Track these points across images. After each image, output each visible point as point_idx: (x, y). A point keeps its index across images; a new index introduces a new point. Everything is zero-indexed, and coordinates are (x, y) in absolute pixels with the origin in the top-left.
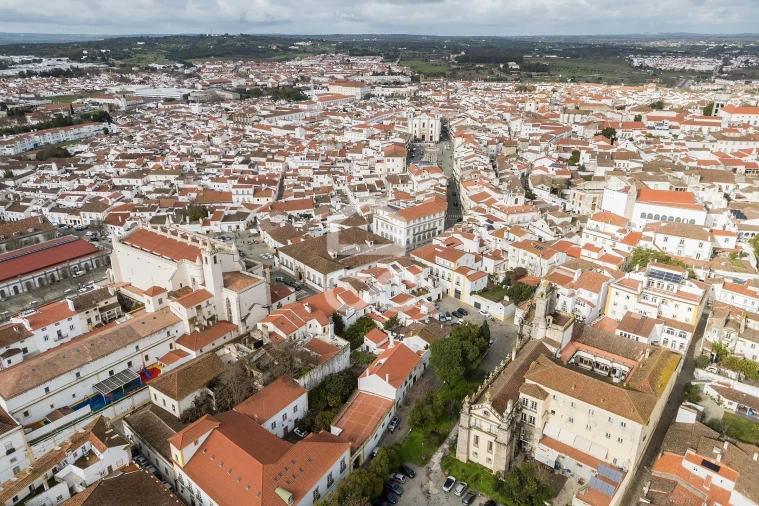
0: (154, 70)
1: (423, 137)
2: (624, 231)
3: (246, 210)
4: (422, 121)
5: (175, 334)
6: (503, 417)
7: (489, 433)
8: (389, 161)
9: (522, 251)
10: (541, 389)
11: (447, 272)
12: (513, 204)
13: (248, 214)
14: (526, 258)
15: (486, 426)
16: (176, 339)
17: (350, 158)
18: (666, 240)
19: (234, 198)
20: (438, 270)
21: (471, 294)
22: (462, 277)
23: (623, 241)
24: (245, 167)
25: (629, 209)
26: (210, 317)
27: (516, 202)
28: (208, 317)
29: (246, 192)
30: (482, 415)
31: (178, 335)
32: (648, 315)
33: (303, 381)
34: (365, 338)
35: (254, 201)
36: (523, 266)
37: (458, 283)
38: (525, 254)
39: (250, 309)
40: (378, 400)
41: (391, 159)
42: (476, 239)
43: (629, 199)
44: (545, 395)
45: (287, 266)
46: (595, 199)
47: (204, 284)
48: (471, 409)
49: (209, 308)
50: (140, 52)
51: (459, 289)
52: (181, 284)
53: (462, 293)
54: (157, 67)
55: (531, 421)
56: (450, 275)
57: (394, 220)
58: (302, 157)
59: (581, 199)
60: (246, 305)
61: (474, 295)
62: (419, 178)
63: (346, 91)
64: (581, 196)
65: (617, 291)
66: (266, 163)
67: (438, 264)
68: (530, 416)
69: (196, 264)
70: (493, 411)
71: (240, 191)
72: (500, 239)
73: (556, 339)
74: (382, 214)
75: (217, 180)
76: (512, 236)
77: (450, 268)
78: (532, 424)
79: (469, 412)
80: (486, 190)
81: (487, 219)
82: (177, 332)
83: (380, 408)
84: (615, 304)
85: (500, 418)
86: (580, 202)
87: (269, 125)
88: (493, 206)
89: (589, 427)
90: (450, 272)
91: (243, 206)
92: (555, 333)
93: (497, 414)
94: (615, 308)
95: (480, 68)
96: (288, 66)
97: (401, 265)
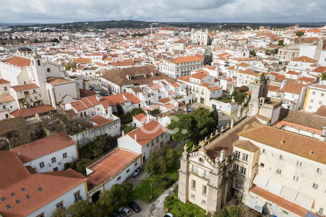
0: (89, 31)
1: (199, 43)
2: (315, 65)
3: (96, 66)
4: (199, 35)
5: (10, 108)
6: (215, 163)
7: (204, 178)
8: (176, 45)
9: (246, 75)
10: (252, 144)
11: (196, 86)
12: (242, 56)
13: (97, 68)
14: (248, 79)
15: (201, 172)
16: (11, 112)
17: (157, 47)
19: (93, 61)
20: (190, 86)
21: (210, 99)
22: (205, 88)
23: (314, 71)
25: (317, 54)
26: (36, 100)
27: (244, 55)
28: (34, 100)
29: (98, 58)
30: (198, 161)
31: (12, 110)
33: (75, 138)
34: (134, 118)
35: (102, 62)
36: (246, 85)
37: (202, 93)
38: (248, 77)
39: (63, 98)
40: (129, 154)
42: (216, 69)
43: (317, 49)
44: (255, 149)
46: (294, 54)
47: (34, 81)
48: (188, 156)
49: (35, 95)
50: (86, 26)
51: (203, 97)
52: (25, 82)
53: (204, 100)
54: (91, 30)
55: (242, 171)
56: (197, 88)
57: (170, 63)
58: (134, 46)
59: (285, 54)
60: (60, 95)
61: (212, 100)
62: (191, 50)
63: (167, 32)
64: (285, 52)
65: (314, 91)
66: (116, 50)
67: (191, 82)
68: (241, 167)
69: (30, 67)
70: (207, 157)
71: (95, 57)
72: (232, 71)
73: (267, 116)
74: (164, 63)
75: (88, 55)
76: (240, 68)
77: (198, 84)
78: (243, 175)
79: (188, 159)
80: (227, 51)
81: (225, 62)
82: (11, 107)
83: (128, 159)
84: (312, 101)
85: (212, 163)
86: (284, 56)
87: (126, 42)
88: (230, 57)
89: (296, 179)
90: (198, 86)
91: (95, 64)
92: (266, 111)
93: (210, 160)
94: (311, 104)
95: (233, 29)
96: (146, 30)
97: (167, 82)
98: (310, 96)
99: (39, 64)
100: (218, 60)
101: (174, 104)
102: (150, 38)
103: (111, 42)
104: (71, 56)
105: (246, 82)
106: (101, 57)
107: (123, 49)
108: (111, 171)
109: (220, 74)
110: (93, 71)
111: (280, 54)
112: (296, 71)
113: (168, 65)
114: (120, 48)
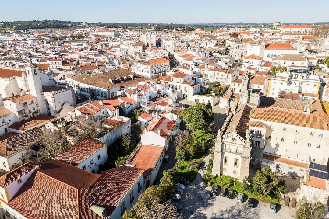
0: (9, 33)
1: (148, 45)
2: (262, 62)
3: (58, 71)
4: (148, 37)
5: (9, 122)
6: (246, 139)
7: (236, 153)
9: (216, 72)
10: (262, 123)
11: (179, 84)
12: (204, 57)
13: (59, 74)
14: (219, 76)
15: (233, 149)
16: (9, 125)
17: (113, 50)
18: (285, 63)
19: (51, 67)
20: (173, 85)
21: (193, 95)
22: (188, 86)
23: (264, 66)
24: (57, 56)
25: (261, 52)
26: (34, 111)
27: (205, 55)
28: (32, 111)
29: (57, 63)
30: (230, 141)
31: (11, 123)
32: (293, 92)
33: (103, 140)
34: (139, 117)
35: (63, 67)
36: (217, 81)
37: (185, 90)
38: (218, 74)
39: (62, 106)
40: (154, 147)
41: (136, 47)
42: (191, 69)
44: (266, 126)
45: (84, 91)
46: (242, 53)
47: (29, 91)
48: (222, 138)
49: (33, 105)
50: (2, 27)
51: (187, 93)
52: (13, 93)
53: (187, 96)
54: (11, 32)
55: (257, 144)
56: (180, 86)
57: (144, 65)
58: (88, 50)
59: (235, 53)
60: (59, 103)
61: (195, 95)
62: (152, 52)
63: (107, 34)
64: (236, 52)
65: (275, 81)
66: (69, 54)
67: (173, 81)
68: (256, 141)
69: (22, 77)
70: (239, 136)
71: (54, 62)
72: (203, 70)
73: (255, 103)
74: (136, 65)
75: (41, 61)
76: (209, 67)
77: (180, 82)
78: (257, 147)
79: (222, 141)
80: (189, 52)
81: (193, 62)
82: (10, 120)
83: (156, 151)
84: (274, 89)
85: (244, 140)
86: (235, 55)
87: (70, 45)
88: (194, 58)
89: (295, 142)
90: (181, 84)
91: (56, 69)
92: (254, 99)
93: (241, 138)
94: (273, 91)
95: (166, 30)
96: (77, 31)
97: (153, 82)
98: (272, 85)
99: (35, 74)
100: (186, 61)
101: (167, 101)
102: (92, 40)
103: (50, 45)
104: (20, 62)
105: (217, 78)
106: (61, 62)
107: (77, 53)
108: (149, 163)
109: (193, 73)
110: (56, 77)
111: (232, 53)
112: (253, 67)
113: (141, 67)
114: (73, 52)
